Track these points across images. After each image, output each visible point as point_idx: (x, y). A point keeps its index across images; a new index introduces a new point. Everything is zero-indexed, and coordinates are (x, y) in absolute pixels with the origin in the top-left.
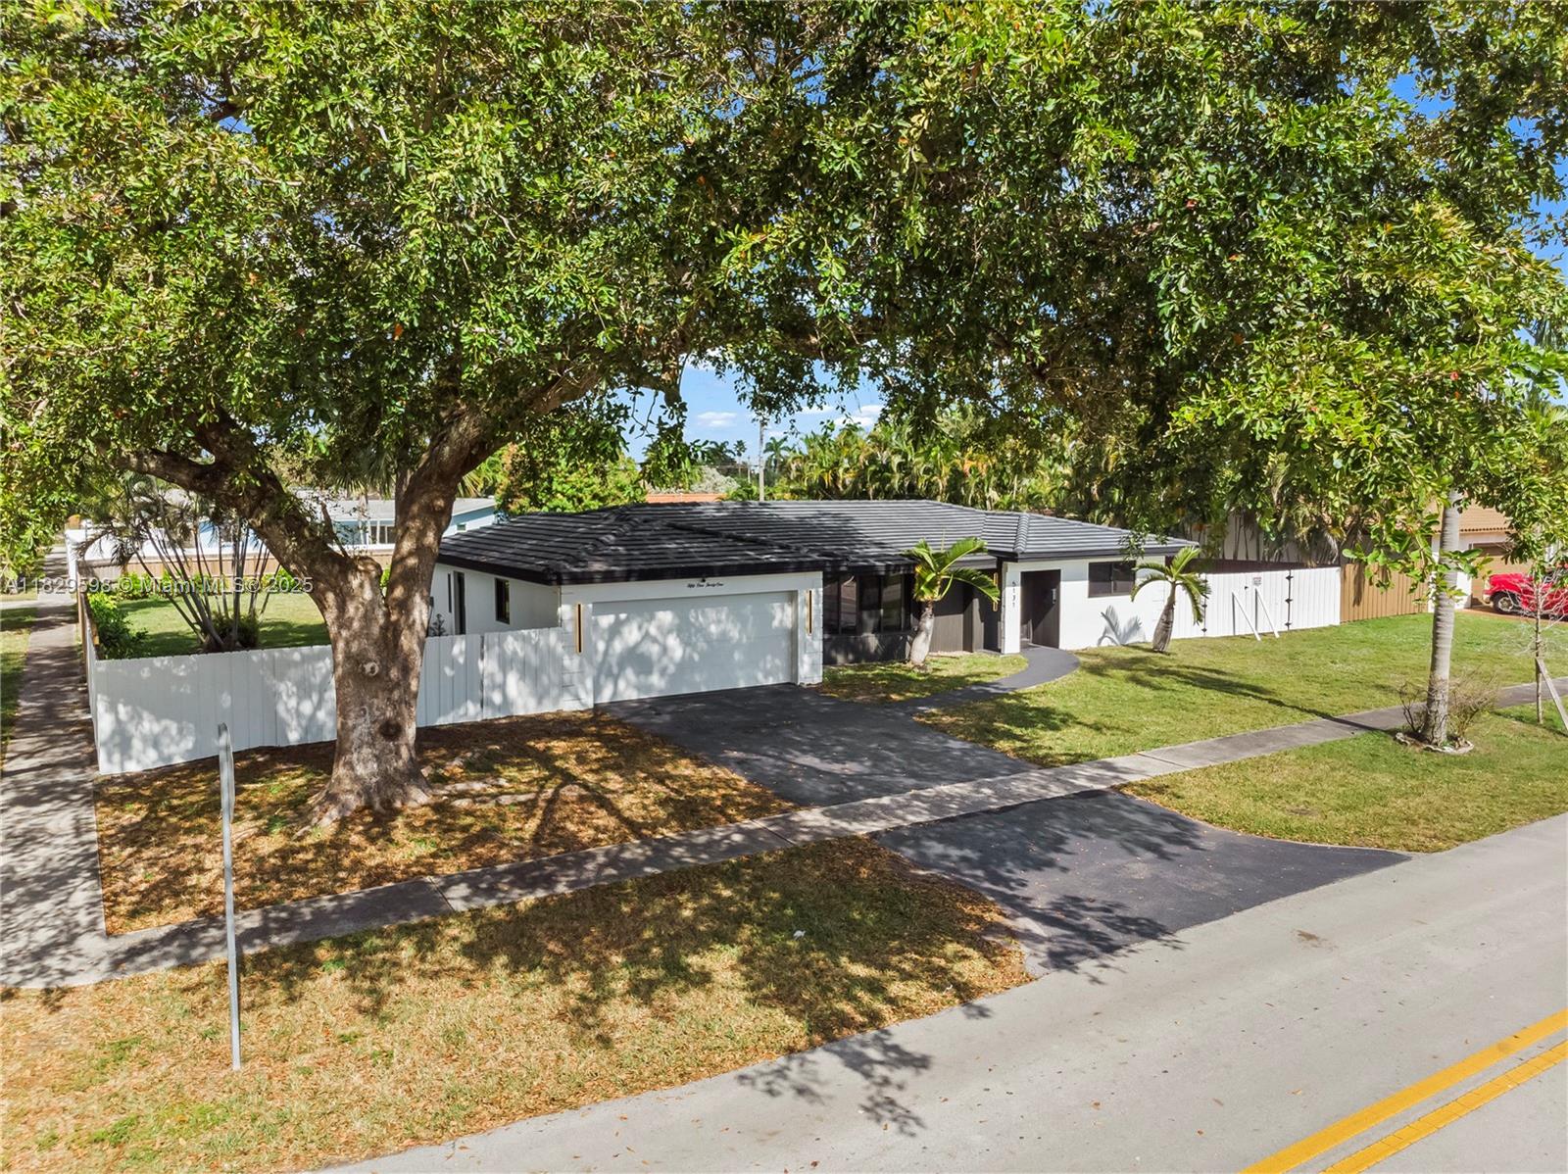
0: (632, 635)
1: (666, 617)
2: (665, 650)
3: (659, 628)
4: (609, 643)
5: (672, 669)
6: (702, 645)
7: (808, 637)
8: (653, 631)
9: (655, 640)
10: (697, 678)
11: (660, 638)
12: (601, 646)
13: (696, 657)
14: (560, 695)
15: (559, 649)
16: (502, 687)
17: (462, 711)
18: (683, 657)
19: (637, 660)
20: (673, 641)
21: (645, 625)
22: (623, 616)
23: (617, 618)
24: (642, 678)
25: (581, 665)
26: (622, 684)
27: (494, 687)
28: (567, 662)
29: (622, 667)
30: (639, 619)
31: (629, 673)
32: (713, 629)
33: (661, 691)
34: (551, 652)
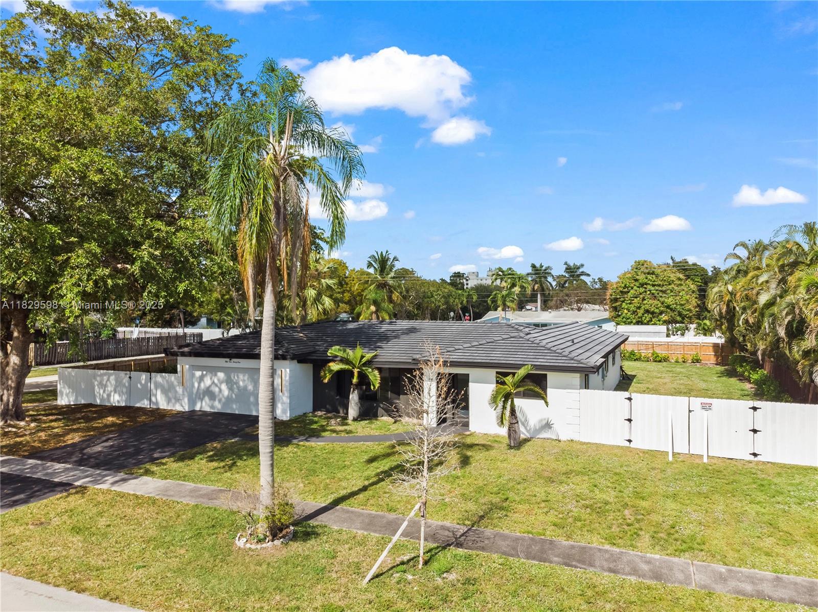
0: (208, 381)
1: (221, 375)
2: (220, 390)
3: (219, 380)
4: (199, 383)
5: (223, 400)
6: (236, 390)
7: (281, 394)
8: (216, 381)
9: (216, 385)
10: (234, 406)
11: (219, 385)
12: (196, 385)
13: (234, 396)
14: (176, 403)
15: (176, 383)
16: (156, 395)
17: (142, 402)
18: (228, 396)
19: (209, 393)
20: (224, 387)
21: (213, 377)
22: (205, 372)
23: (202, 373)
24: (212, 402)
25: (183, 392)
26: (204, 403)
27: (154, 395)
28: (178, 389)
29: (204, 397)
30: (211, 375)
31: (207, 398)
32: (241, 383)
33: (218, 409)
34: (172, 383)
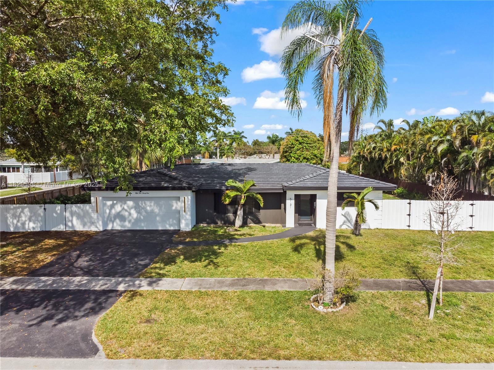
0: (118, 208)
1: (130, 203)
2: (130, 214)
3: (128, 207)
4: (110, 210)
5: (133, 221)
6: (144, 213)
7: (184, 213)
8: (126, 207)
9: (126, 211)
10: (143, 225)
11: (128, 210)
12: (108, 211)
13: (142, 217)
14: (91, 225)
15: (90, 211)
16: (72, 221)
17: (59, 227)
18: (137, 217)
19: (120, 216)
20: (133, 211)
21: (123, 205)
22: (115, 202)
23: (113, 203)
24: (122, 223)
25: (98, 217)
26: (115, 224)
27: (69, 221)
28: (93, 215)
29: (115, 219)
30: (121, 203)
31: (118, 221)
32: (148, 208)
33: (129, 228)
34: (87, 211)
